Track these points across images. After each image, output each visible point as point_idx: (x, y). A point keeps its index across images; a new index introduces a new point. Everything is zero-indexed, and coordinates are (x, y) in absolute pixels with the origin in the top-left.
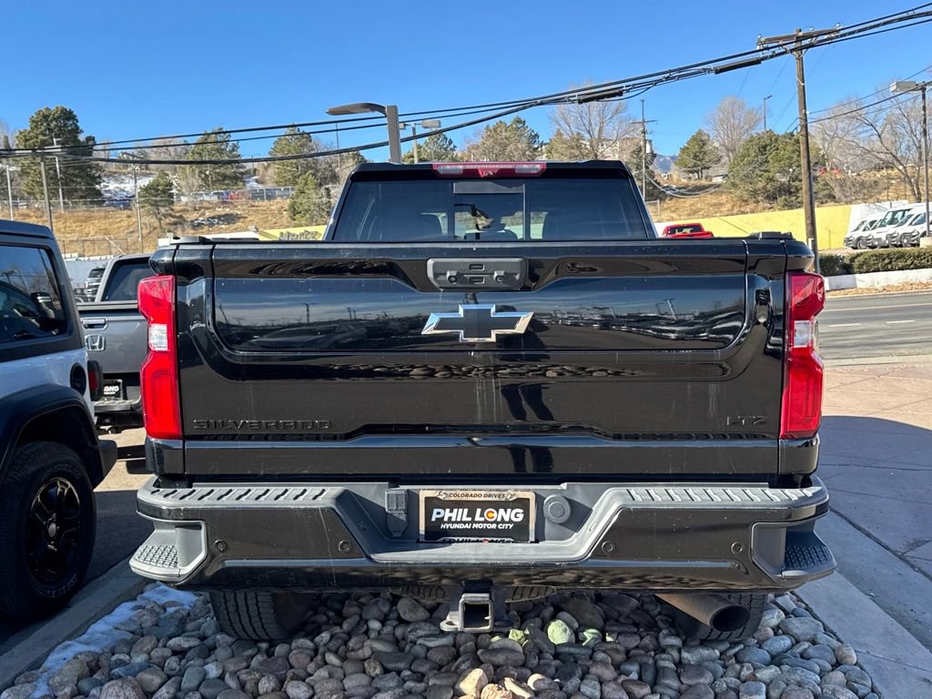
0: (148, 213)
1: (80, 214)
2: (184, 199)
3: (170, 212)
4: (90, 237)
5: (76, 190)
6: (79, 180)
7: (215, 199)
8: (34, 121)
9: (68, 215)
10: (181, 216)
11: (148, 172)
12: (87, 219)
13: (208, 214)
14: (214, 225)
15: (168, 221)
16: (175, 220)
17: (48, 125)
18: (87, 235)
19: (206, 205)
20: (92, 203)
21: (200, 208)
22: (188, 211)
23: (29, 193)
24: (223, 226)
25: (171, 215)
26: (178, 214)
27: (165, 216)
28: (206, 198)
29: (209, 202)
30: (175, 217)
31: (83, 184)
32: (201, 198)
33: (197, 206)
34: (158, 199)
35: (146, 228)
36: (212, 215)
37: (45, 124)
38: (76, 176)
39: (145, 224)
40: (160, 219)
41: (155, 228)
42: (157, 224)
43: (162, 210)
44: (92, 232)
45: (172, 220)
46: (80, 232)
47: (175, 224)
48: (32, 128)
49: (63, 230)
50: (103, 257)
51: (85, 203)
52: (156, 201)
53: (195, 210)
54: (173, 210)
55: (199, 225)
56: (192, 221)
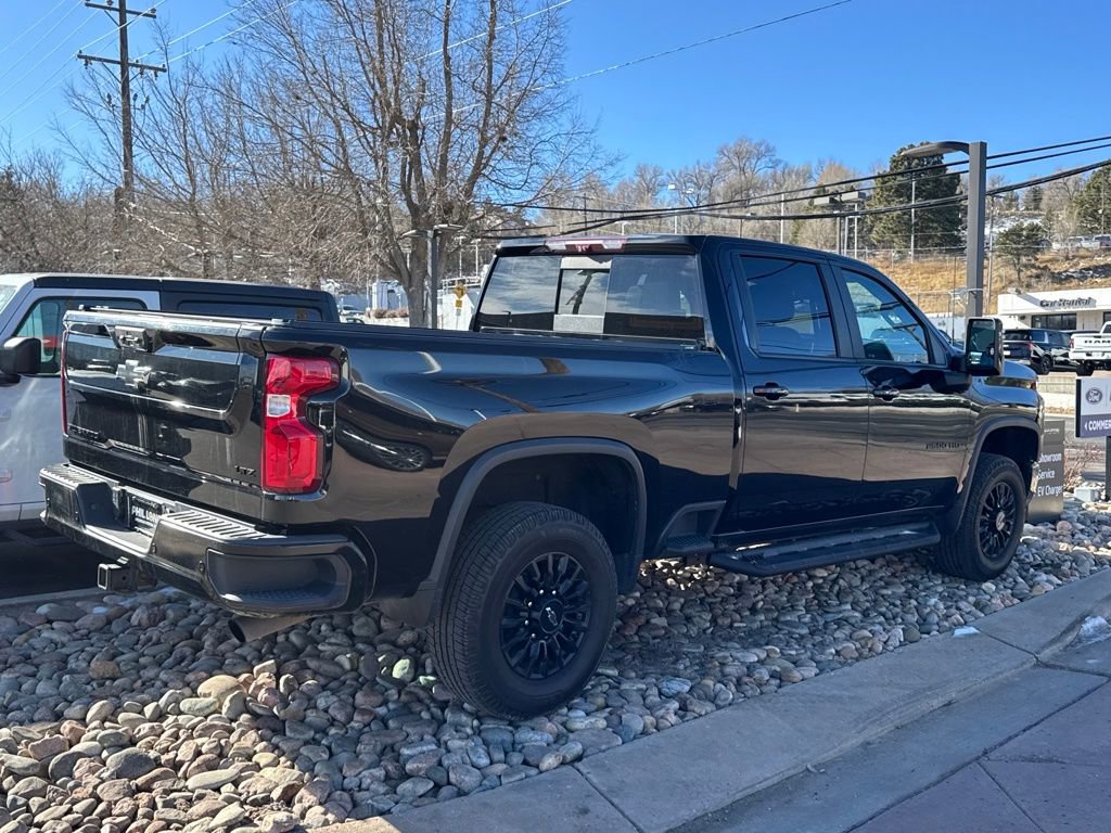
0: (1007, 263)
1: (930, 264)
2: (1055, 246)
3: (1033, 262)
4: (935, 291)
5: (930, 237)
6: (935, 225)
7: (1095, 245)
8: (894, 161)
9: (917, 264)
10: (1045, 268)
11: (1036, 212)
12: (936, 271)
13: (1082, 264)
14: (1086, 278)
15: (1029, 273)
16: (1039, 271)
17: (909, 164)
18: (932, 288)
19: (1082, 253)
20: (948, 251)
21: (1074, 257)
22: (1058, 261)
23: (879, 241)
24: (1098, 280)
25: (1033, 266)
26: (1042, 266)
27: (1025, 266)
28: (1085, 244)
29: (1087, 249)
30: (1039, 268)
31: (940, 229)
32: (1078, 245)
33: (1070, 256)
34: (1019, 246)
35: (1002, 281)
36: (1087, 265)
37: (906, 163)
38: (933, 221)
39: (1000, 276)
40: (1019, 271)
41: (1011, 282)
42: (1015, 277)
43: (1024, 260)
44: (938, 286)
45: (1034, 271)
46: (926, 284)
47: (1038, 276)
48: (891, 169)
49: (907, 282)
50: (941, 315)
51: (940, 252)
52: (1017, 249)
53: (1067, 258)
54: (1037, 259)
55: (1068, 277)
56: (1060, 273)
